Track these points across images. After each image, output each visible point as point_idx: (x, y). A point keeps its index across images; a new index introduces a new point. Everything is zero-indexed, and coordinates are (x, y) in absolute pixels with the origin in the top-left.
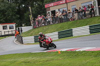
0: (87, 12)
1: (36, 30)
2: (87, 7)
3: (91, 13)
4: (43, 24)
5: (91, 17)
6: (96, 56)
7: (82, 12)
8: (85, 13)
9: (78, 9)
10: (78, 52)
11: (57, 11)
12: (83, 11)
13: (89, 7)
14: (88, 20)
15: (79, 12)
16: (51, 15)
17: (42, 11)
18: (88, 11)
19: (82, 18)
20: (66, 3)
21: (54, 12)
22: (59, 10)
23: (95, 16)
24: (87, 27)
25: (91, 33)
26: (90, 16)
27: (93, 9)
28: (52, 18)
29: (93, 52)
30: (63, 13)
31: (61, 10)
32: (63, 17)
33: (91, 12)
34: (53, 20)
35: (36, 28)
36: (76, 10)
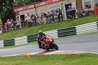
0: (55, 17)
1: (6, 34)
2: (55, 11)
3: (59, 18)
4: (12, 29)
5: (60, 21)
6: (64, 59)
7: (50, 16)
8: (53, 17)
9: (47, 13)
10: (47, 55)
11: (26, 15)
12: (52, 15)
13: (57, 12)
14: (56, 24)
15: (48, 16)
16: (20, 20)
17: (11, 15)
18: (56, 15)
19: (50, 22)
20: (35, 7)
21: (23, 17)
22: (28, 14)
23: (62, 20)
24: (56, 31)
25: (59, 37)
26: (58, 20)
27: (61, 14)
28: (22, 22)
29: (61, 55)
30: (32, 17)
31: (30, 14)
32: (32, 22)
33: (59, 16)
34: (22, 24)
35: (5, 32)
36: (45, 15)
